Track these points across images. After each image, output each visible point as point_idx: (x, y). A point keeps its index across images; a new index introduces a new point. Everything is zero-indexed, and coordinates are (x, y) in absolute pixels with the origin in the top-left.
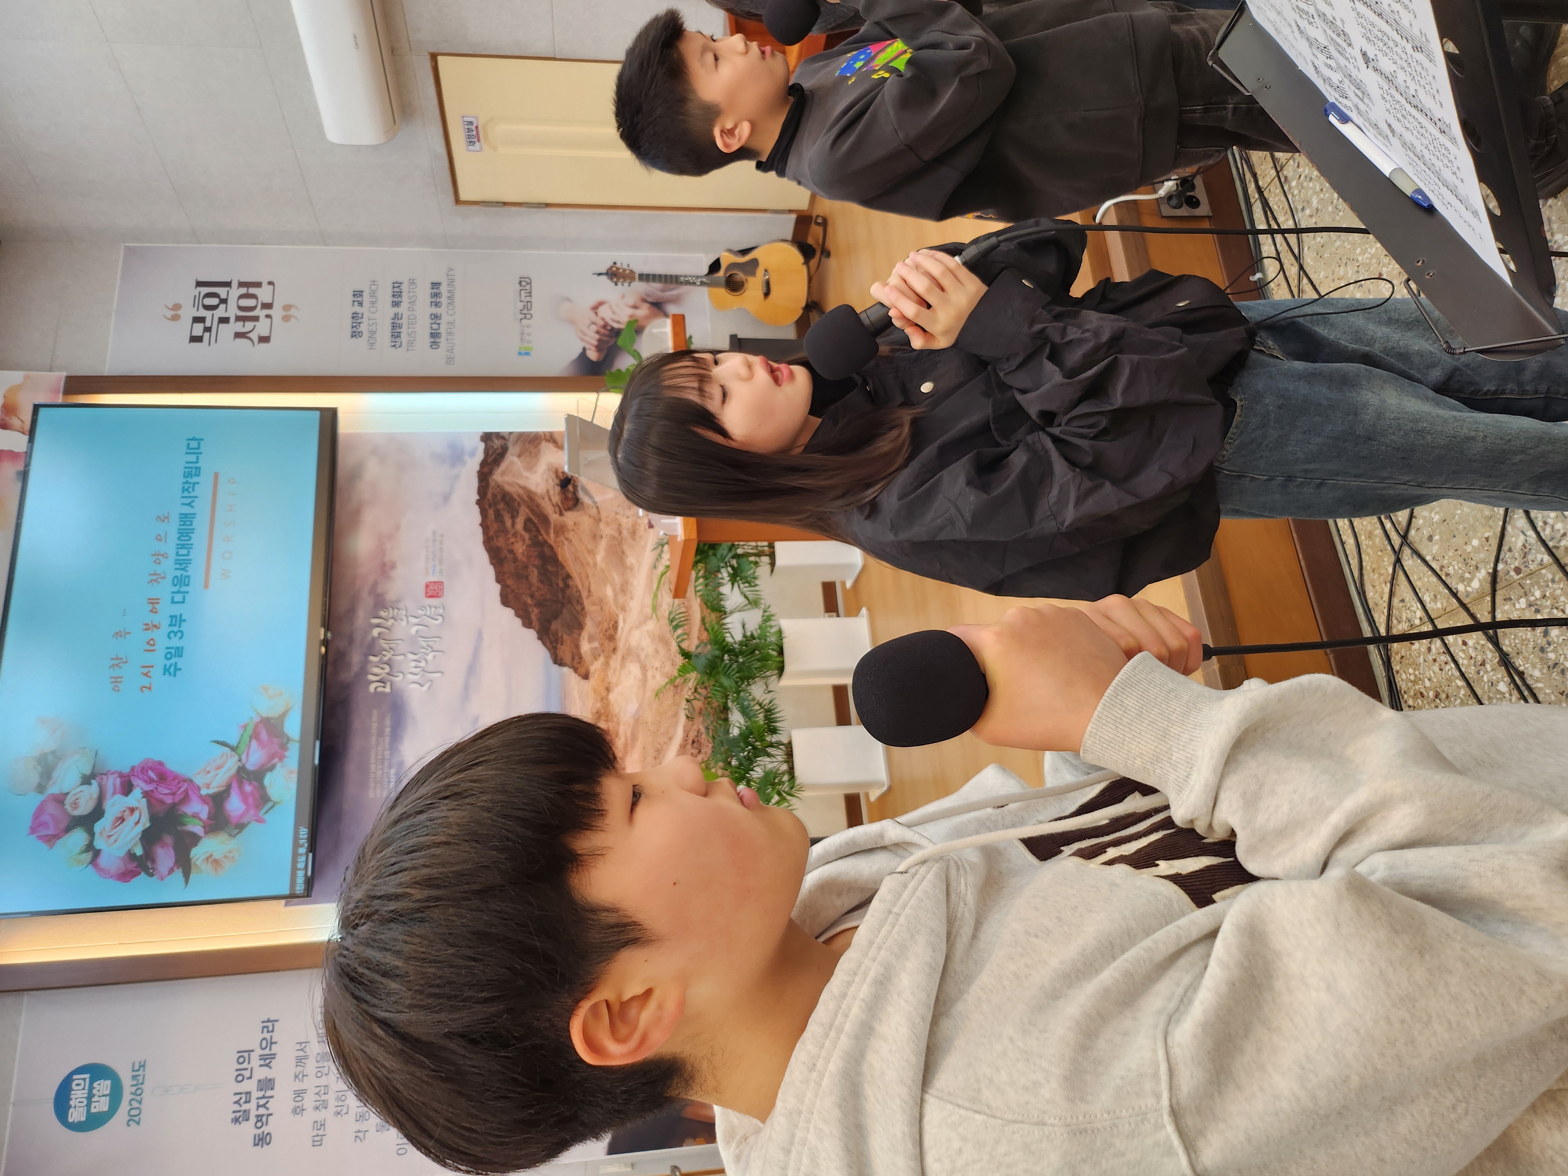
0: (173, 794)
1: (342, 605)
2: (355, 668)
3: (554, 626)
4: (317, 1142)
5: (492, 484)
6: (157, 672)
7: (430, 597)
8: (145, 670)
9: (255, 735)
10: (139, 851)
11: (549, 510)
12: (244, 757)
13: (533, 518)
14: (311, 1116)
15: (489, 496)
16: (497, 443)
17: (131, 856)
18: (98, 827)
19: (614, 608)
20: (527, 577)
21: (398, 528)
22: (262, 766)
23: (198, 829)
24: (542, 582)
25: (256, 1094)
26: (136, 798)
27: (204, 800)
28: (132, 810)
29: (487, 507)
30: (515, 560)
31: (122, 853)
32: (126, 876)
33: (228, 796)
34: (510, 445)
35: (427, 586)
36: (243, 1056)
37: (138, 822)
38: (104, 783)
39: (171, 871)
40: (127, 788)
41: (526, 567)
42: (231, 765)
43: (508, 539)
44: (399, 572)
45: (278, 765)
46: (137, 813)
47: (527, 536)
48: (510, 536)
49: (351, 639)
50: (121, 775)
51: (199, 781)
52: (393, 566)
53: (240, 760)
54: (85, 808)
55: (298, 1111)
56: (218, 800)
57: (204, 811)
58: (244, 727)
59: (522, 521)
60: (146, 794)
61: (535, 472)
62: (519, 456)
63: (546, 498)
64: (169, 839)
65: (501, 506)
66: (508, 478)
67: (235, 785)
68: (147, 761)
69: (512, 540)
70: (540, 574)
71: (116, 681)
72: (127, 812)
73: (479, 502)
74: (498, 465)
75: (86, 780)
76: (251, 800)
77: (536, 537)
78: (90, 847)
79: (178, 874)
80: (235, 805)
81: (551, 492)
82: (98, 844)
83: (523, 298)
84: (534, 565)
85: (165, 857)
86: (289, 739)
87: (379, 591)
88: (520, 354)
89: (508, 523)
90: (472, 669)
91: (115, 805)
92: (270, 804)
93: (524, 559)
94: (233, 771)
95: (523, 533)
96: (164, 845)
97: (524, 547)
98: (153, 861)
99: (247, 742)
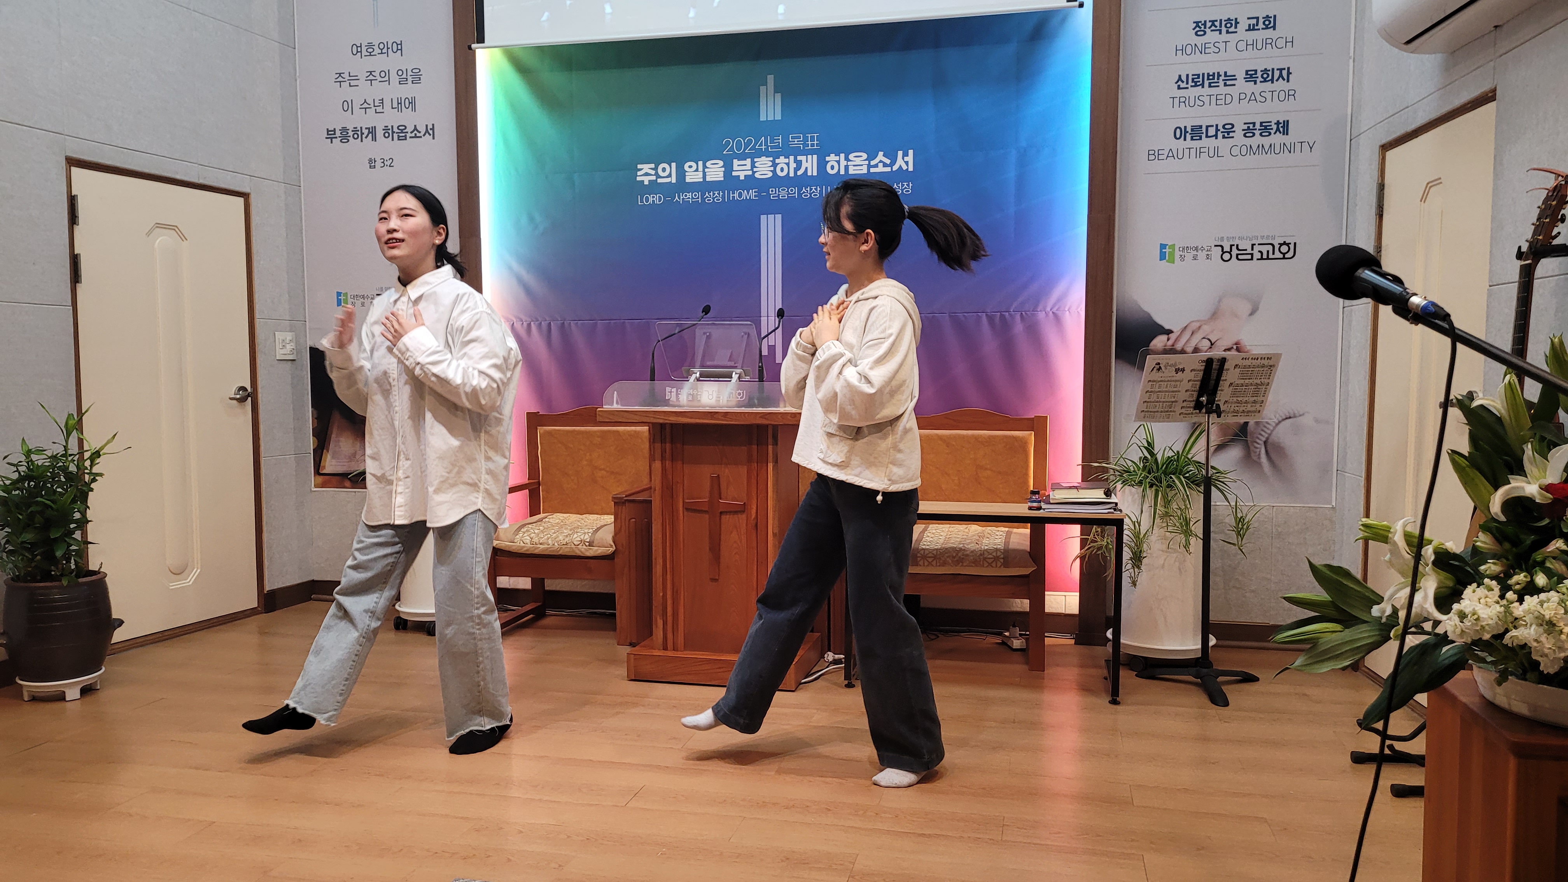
83: (1257, 248)
88: (1163, 246)
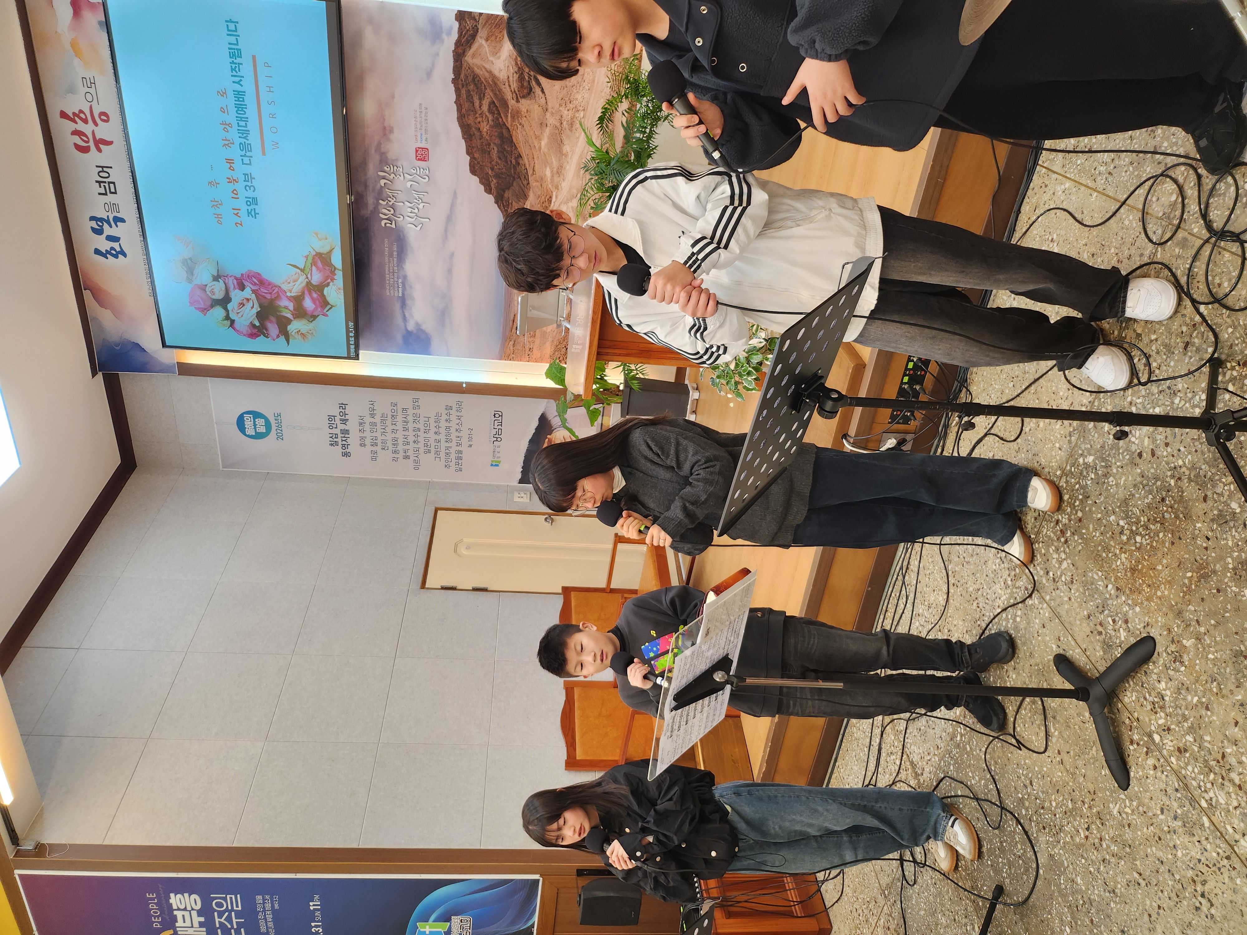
0: (271, 293)
1: (357, 158)
2: (371, 207)
3: (508, 194)
4: (374, 459)
5: (465, 65)
6: (243, 213)
7: (419, 160)
8: (236, 212)
9: (314, 263)
10: (257, 324)
11: (508, 95)
12: (309, 276)
13: (496, 102)
14: (369, 448)
15: (462, 76)
16: (469, 23)
17: (253, 325)
18: (230, 306)
19: (550, 186)
20: (489, 152)
21: (393, 97)
22: (321, 283)
23: (289, 316)
24: (500, 158)
25: (340, 435)
26: (248, 292)
27: (290, 299)
28: (248, 300)
29: (460, 87)
30: (481, 137)
31: (248, 323)
32: (253, 336)
33: (304, 298)
34: (480, 27)
35: (417, 151)
36: (331, 418)
37: (252, 307)
38: (227, 282)
39: (278, 336)
40: (242, 287)
41: (489, 144)
42: (302, 281)
43: (476, 118)
44: (396, 135)
45: (331, 284)
46: (251, 302)
47: (490, 117)
48: (477, 115)
49: (366, 186)
50: (236, 279)
51: (285, 287)
52: (391, 131)
53: (307, 278)
54: (219, 295)
55: (363, 445)
56: (298, 300)
57: (291, 306)
58: (307, 257)
59: (487, 103)
60: (254, 291)
61: (499, 58)
62: (487, 40)
63: (507, 84)
64: (273, 319)
65: (472, 87)
66: (477, 61)
67: (306, 292)
68: (250, 271)
69: (479, 119)
70: (498, 151)
71: (218, 216)
72: (245, 301)
73: (454, 81)
74: (470, 47)
75: (216, 278)
76: (317, 302)
77: (498, 119)
78: (227, 317)
79: (282, 339)
80: (308, 304)
81: (511, 79)
82: (232, 316)
84: (495, 144)
85: (273, 329)
86: (335, 268)
87: (383, 150)
89: (477, 104)
90: (450, 218)
91: (237, 296)
92: (329, 307)
93: (487, 137)
94: (304, 284)
95: (487, 114)
96: (271, 322)
97: (488, 127)
98: (267, 330)
99: (310, 266)
